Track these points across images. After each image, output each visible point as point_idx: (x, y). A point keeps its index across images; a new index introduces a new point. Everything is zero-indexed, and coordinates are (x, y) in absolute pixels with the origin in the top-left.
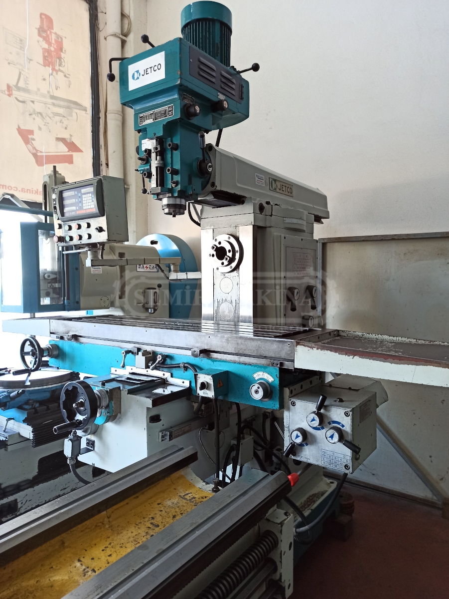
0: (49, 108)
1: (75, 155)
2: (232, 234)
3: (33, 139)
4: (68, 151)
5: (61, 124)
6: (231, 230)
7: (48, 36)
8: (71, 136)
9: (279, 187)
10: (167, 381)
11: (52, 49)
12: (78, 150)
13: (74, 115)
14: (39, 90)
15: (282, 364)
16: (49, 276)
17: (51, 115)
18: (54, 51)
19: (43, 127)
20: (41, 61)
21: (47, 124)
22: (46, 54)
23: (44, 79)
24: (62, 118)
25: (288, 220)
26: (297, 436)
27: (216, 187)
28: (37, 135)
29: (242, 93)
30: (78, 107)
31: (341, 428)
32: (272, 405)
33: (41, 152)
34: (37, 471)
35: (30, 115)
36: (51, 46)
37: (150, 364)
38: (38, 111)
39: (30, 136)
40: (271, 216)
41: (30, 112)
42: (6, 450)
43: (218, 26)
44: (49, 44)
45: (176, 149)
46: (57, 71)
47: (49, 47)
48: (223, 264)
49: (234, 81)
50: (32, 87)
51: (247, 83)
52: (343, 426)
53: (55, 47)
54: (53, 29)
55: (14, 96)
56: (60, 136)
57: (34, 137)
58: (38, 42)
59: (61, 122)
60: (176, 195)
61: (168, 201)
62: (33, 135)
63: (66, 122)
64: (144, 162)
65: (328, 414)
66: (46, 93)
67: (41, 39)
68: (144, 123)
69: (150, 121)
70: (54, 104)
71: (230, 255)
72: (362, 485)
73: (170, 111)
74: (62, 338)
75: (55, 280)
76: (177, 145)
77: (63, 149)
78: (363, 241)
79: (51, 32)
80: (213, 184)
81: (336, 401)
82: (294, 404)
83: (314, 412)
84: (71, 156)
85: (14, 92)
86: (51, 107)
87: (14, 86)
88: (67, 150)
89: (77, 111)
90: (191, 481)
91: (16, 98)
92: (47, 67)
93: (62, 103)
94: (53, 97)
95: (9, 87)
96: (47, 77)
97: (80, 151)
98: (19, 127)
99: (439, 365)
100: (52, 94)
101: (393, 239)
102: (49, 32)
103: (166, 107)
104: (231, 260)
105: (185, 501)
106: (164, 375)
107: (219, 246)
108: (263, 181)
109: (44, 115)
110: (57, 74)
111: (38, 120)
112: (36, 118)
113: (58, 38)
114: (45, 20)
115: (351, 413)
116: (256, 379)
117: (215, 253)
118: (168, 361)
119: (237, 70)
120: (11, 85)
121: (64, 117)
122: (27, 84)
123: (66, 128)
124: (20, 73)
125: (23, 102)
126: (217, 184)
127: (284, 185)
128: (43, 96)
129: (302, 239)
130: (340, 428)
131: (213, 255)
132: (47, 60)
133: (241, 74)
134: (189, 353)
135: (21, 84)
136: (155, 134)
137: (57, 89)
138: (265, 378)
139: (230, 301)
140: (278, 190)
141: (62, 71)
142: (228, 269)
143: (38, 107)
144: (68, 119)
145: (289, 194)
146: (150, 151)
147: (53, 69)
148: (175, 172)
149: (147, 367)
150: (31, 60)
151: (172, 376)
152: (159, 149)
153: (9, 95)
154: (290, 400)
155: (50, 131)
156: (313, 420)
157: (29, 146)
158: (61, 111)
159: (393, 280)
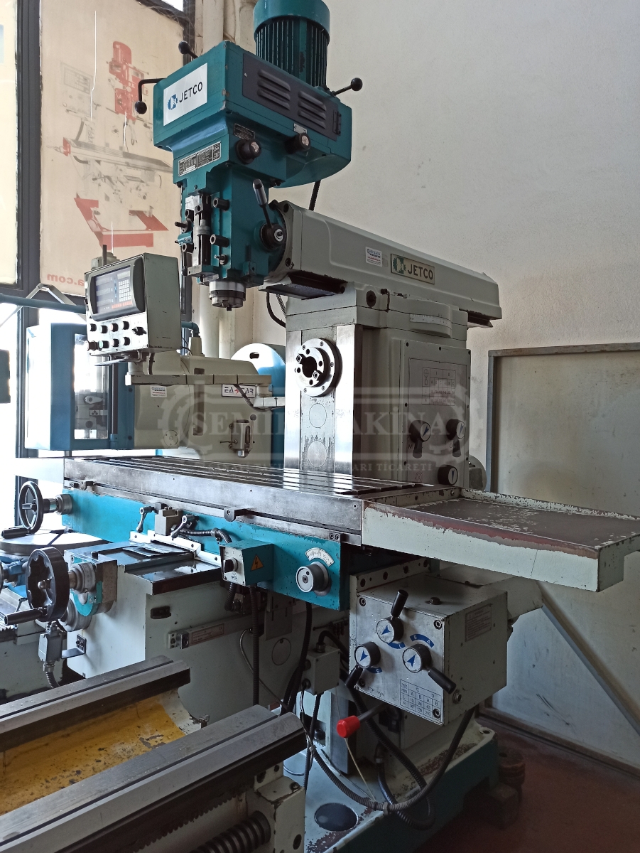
0: (121, 170)
1: (157, 235)
2: (327, 338)
3: (98, 213)
4: (147, 230)
5: (138, 192)
6: (326, 333)
7: (123, 72)
8: (151, 208)
9: (408, 268)
10: (197, 556)
11: (129, 89)
12: (160, 227)
13: (157, 179)
14: (107, 145)
15: (344, 537)
16: (90, 400)
17: (124, 180)
18: (131, 93)
19: (112, 197)
20: (112, 106)
21: (117, 192)
22: (120, 97)
23: (116, 131)
24: (139, 183)
25: (416, 318)
26: (364, 656)
27: (293, 265)
28: (102, 207)
29: (338, 125)
30: (163, 168)
31: (429, 646)
32: (330, 601)
33: (108, 230)
34: (61, 676)
35: (94, 179)
36: (127, 85)
37: (172, 529)
38: (106, 174)
39: (92, 209)
40: (387, 311)
41: (94, 175)
42: (15, 643)
43: (303, 27)
44: (125, 82)
45: (227, 209)
46: (134, 120)
47: (124, 87)
48: (311, 382)
49: (325, 108)
50: (98, 141)
51: (349, 110)
52: (432, 644)
53: (133, 86)
54: (131, 63)
55: (72, 154)
56: (135, 209)
57: (98, 210)
58: (109, 80)
59: (137, 188)
60: (225, 276)
61: (217, 286)
62: (97, 207)
63: (144, 189)
64: (185, 229)
65: (412, 622)
66: (118, 149)
67: (113, 77)
68: (185, 173)
69: (191, 169)
70: (128, 165)
71: (321, 369)
72: (549, 738)
73: (216, 152)
74: (76, 486)
75: (98, 406)
76: (228, 201)
77: (139, 226)
78: (557, 354)
79: (128, 67)
80: (289, 262)
81: (428, 602)
82: (363, 603)
83: (389, 619)
84: (151, 236)
85: (72, 149)
86: (124, 168)
87: (74, 141)
88: (144, 227)
89: (161, 173)
90: (171, 717)
91: (76, 158)
92: (120, 115)
93: (140, 163)
94: (127, 155)
95: (66, 142)
96: (120, 127)
97: (165, 229)
98: (78, 196)
99: (572, 550)
100: (126, 151)
101: (603, 352)
102: (124, 67)
103: (211, 147)
104: (323, 378)
105: (145, 748)
106: (193, 546)
107: (307, 356)
108: (381, 259)
109: (113, 179)
110: (134, 123)
111: (106, 187)
112: (102, 183)
113: (138, 75)
114: (120, 51)
115: (443, 623)
116: (310, 558)
117: (301, 366)
118: (200, 525)
119: (331, 91)
120: (69, 140)
121: (142, 182)
122: (92, 138)
123: (144, 198)
124: (82, 124)
125: (85, 162)
126: (293, 261)
127: (418, 265)
128: (114, 154)
129: (440, 348)
130: (427, 648)
131: (299, 370)
132: (121, 105)
133: (337, 96)
134: (221, 513)
135: (83, 138)
136: (196, 187)
137: (133, 144)
138: (322, 558)
139: (322, 439)
140: (406, 273)
141: (141, 120)
142: (319, 391)
143: (106, 169)
144: (147, 185)
145: (428, 280)
146: (192, 212)
147: (129, 117)
148: (223, 242)
149: (168, 534)
150: (98, 105)
151: (203, 549)
152: (202, 209)
153: (66, 154)
154: (358, 596)
155: (121, 202)
156: (386, 631)
157: (91, 222)
158: (138, 173)
159: (604, 416)
